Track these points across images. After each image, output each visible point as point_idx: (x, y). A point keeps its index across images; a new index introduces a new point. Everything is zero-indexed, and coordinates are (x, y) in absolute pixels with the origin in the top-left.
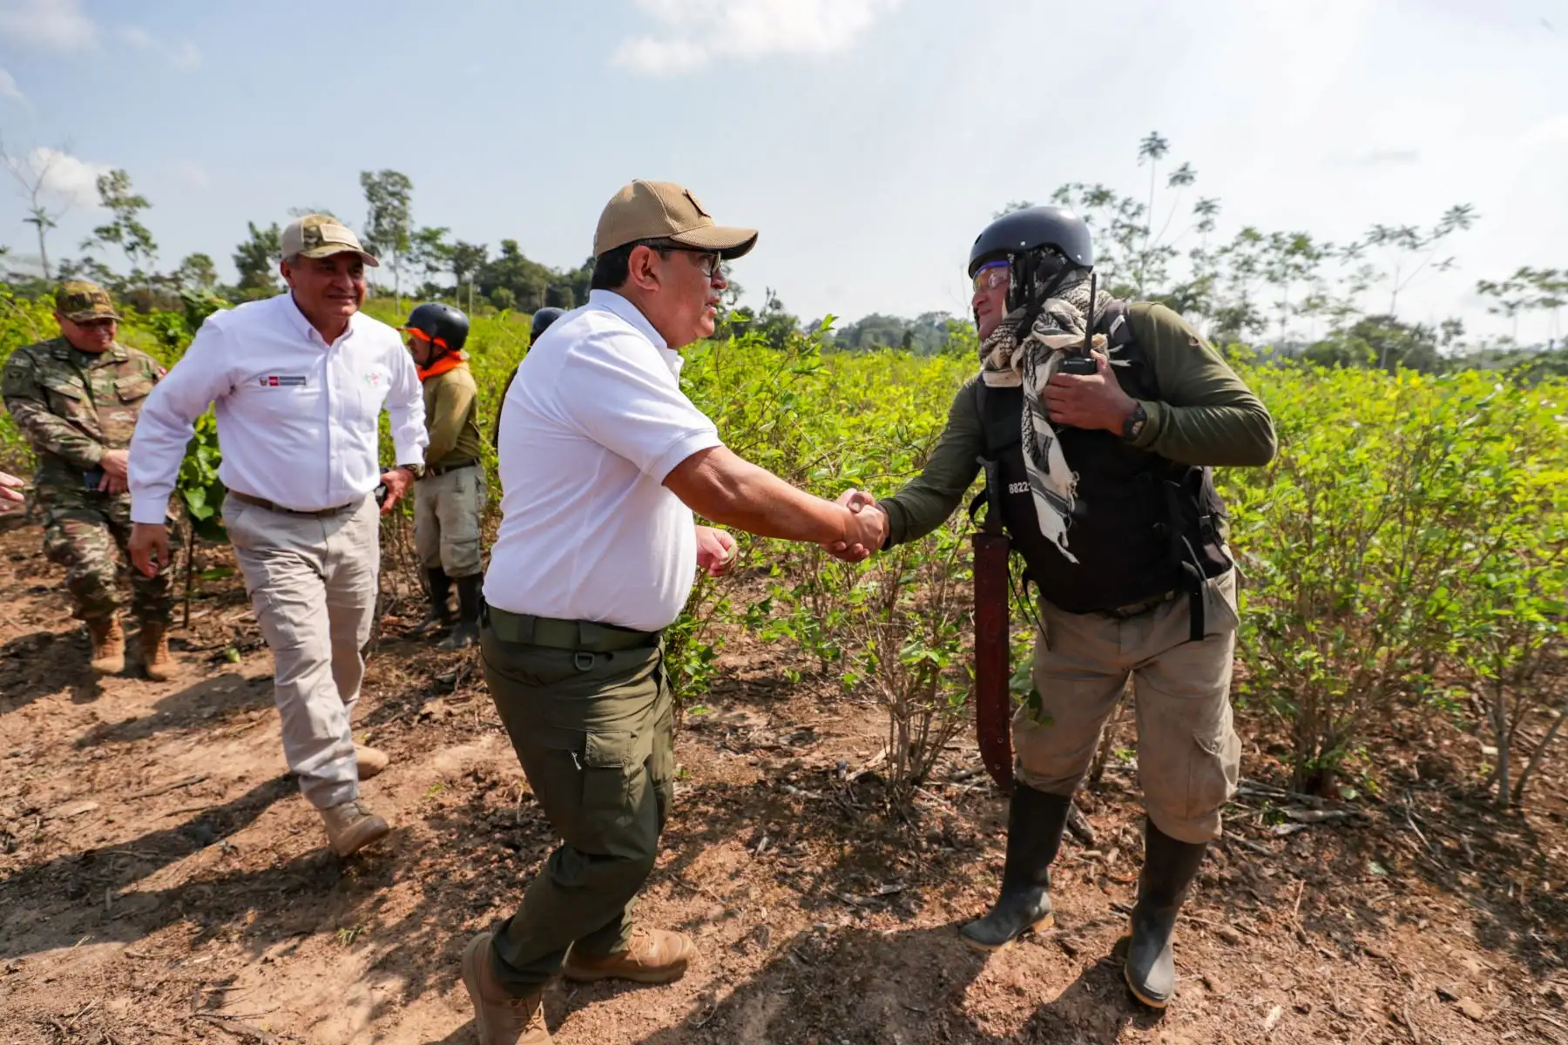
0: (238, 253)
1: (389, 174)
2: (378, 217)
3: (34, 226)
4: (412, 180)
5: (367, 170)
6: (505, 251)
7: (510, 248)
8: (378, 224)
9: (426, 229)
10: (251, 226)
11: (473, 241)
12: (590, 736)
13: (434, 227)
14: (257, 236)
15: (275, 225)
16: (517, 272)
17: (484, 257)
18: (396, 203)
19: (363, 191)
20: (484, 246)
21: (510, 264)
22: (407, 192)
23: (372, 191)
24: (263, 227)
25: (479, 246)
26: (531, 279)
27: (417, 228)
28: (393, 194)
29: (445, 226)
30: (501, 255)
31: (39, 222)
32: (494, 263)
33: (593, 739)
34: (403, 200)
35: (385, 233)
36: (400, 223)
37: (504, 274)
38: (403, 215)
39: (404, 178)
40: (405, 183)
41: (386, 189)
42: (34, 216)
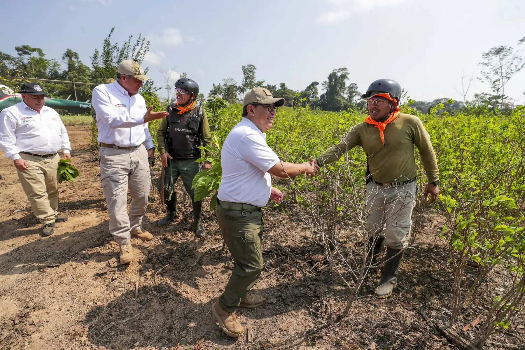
0: (210, 92)
1: (250, 66)
2: (246, 79)
3: (167, 89)
4: (256, 67)
5: (244, 65)
6: (281, 87)
7: (283, 85)
8: (246, 81)
9: (258, 82)
10: (214, 84)
11: (272, 84)
12: (246, 234)
13: (261, 81)
14: (215, 88)
15: (219, 84)
16: (285, 93)
17: (275, 89)
18: (251, 74)
19: (242, 71)
20: (275, 85)
21: (283, 91)
22: (255, 71)
23: (245, 71)
24: (217, 85)
25: (274, 85)
26: (289, 95)
27: (256, 82)
28: (250, 72)
29: (264, 80)
30: (280, 88)
31: (168, 88)
32: (278, 91)
33: (247, 235)
34: (253, 73)
35: (247, 84)
36: (252, 80)
37: (280, 94)
38: (253, 78)
39: (254, 66)
40: (254, 68)
41: (248, 70)
42: (167, 87)
